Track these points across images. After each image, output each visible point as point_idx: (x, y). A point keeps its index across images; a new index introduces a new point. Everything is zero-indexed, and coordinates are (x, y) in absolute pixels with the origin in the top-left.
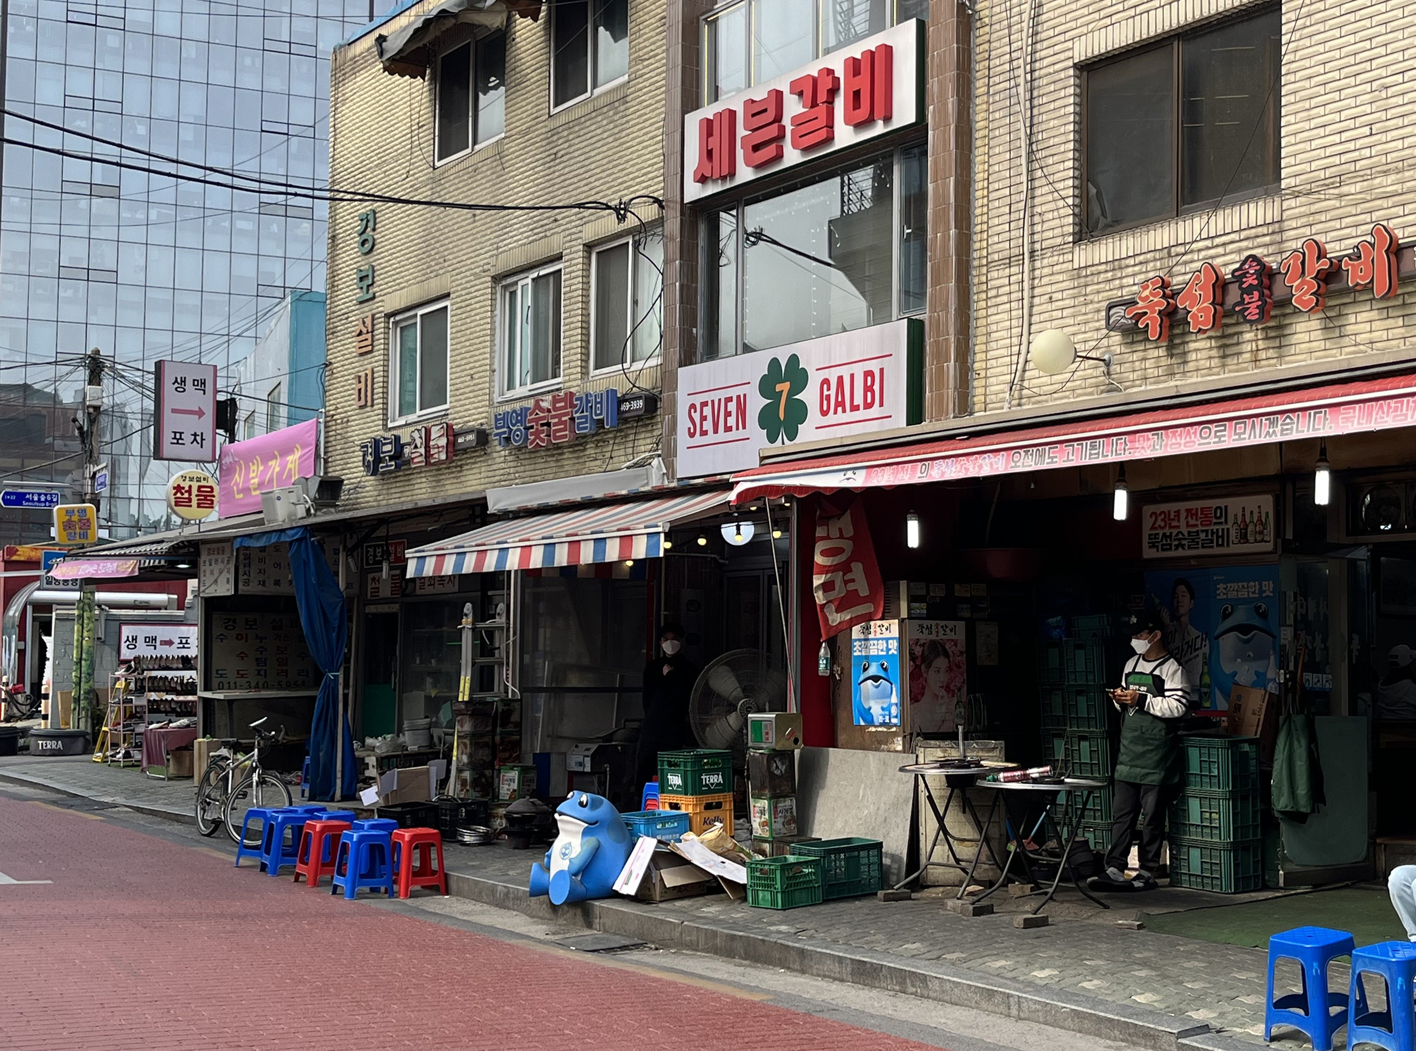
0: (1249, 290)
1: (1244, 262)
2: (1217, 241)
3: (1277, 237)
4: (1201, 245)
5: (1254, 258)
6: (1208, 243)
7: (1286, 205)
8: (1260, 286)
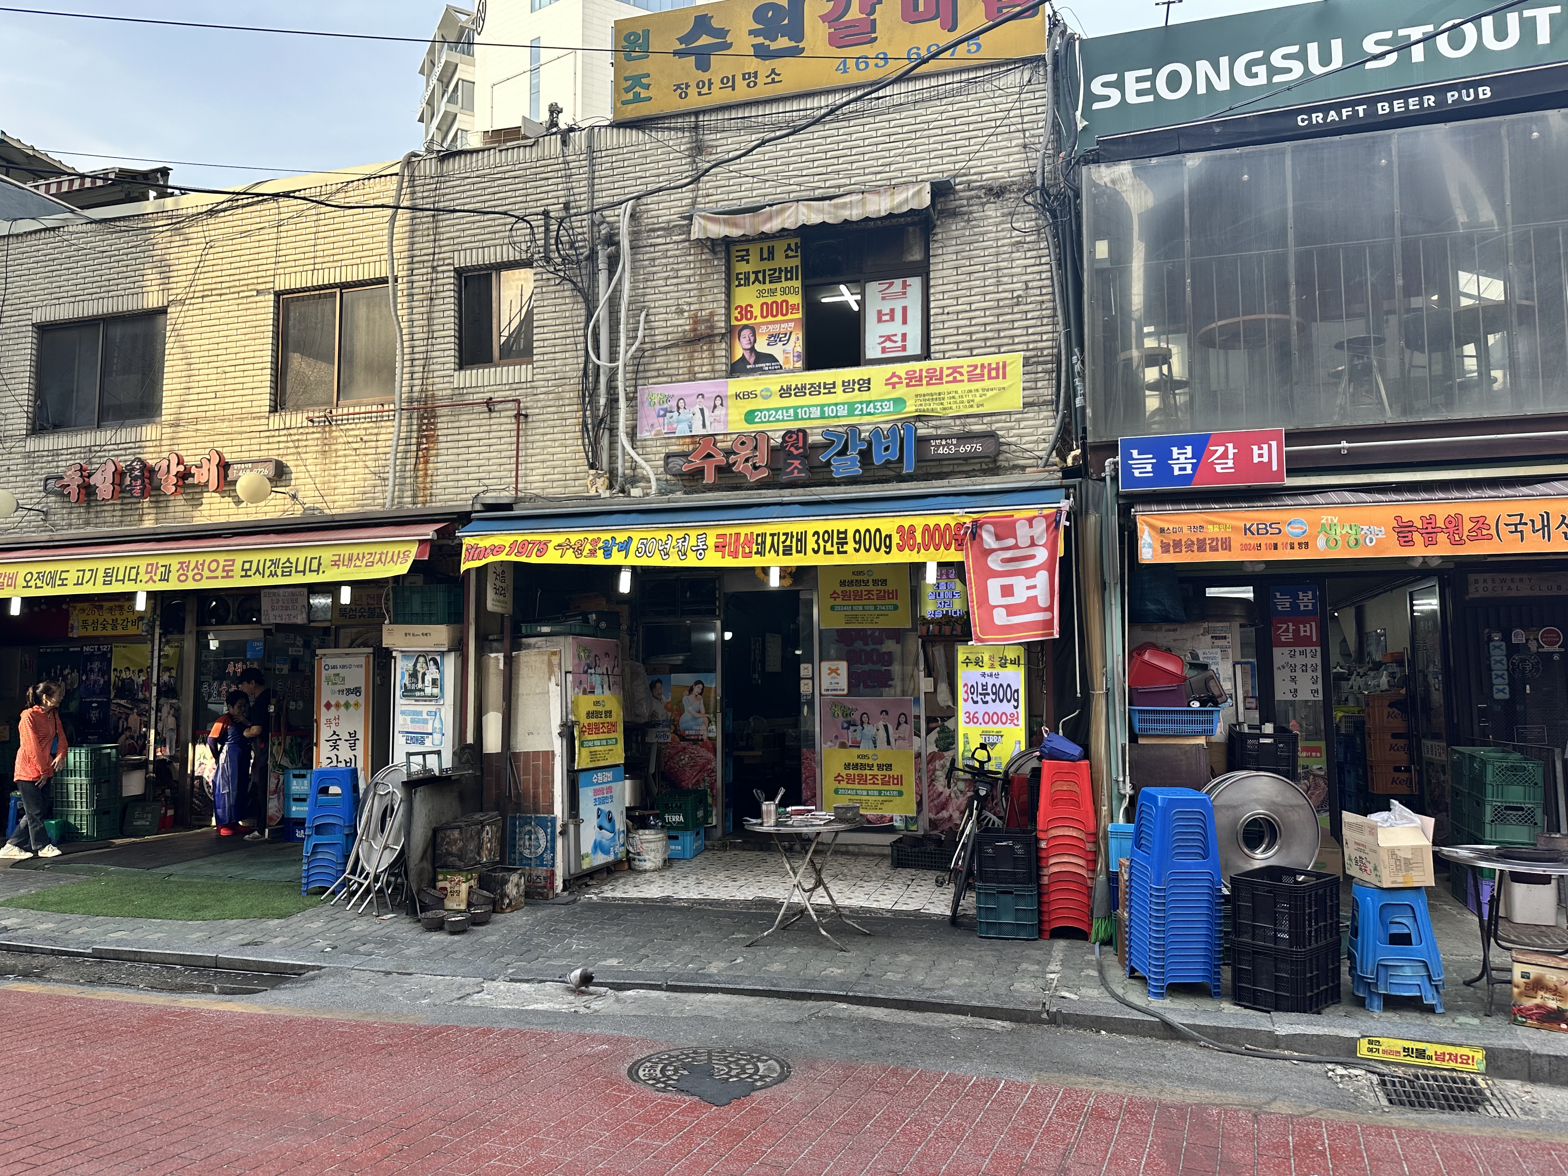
0: (135, 478)
1: (133, 461)
2: (121, 446)
3: (158, 449)
4: (111, 447)
5: (140, 460)
6: (115, 447)
7: (164, 431)
8: (142, 477)
